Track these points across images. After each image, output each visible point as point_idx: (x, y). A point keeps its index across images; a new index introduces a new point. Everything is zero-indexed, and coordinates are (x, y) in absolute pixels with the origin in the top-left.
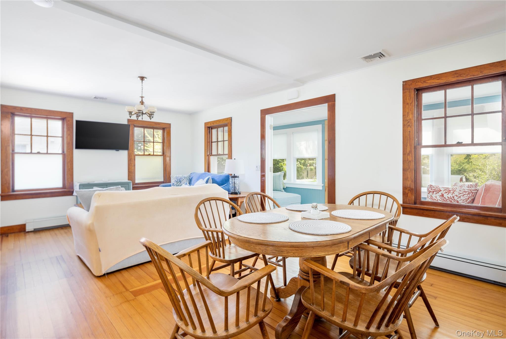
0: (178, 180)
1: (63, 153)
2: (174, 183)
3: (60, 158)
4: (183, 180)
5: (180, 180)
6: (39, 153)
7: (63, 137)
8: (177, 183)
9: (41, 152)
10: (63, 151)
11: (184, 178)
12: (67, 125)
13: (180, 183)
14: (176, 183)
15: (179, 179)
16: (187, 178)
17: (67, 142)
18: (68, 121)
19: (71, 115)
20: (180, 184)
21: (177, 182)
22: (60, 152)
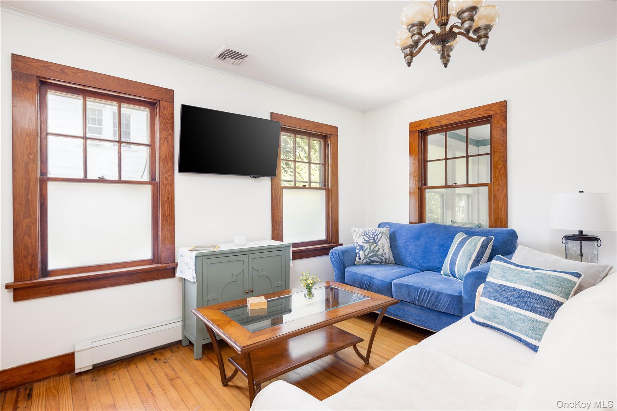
0: (370, 240)
1: (153, 181)
2: (364, 245)
3: (147, 192)
4: (380, 238)
5: (374, 238)
6: (102, 180)
7: (151, 146)
8: (370, 246)
9: (107, 178)
10: (153, 178)
11: (380, 235)
12: (162, 118)
13: (375, 244)
14: (368, 244)
15: (371, 236)
16: (386, 234)
17: (162, 155)
18: (165, 108)
19: (170, 93)
20: (375, 247)
21: (368, 242)
22: (146, 178)
